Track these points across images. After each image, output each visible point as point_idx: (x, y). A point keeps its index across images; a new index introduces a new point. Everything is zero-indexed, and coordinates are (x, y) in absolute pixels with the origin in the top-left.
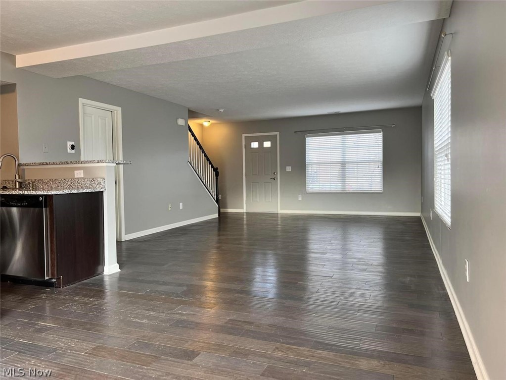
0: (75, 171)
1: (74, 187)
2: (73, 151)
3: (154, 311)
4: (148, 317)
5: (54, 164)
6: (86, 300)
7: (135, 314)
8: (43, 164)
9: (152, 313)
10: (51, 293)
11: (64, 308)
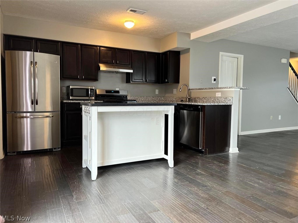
0: (216, 93)
1: (215, 102)
2: (215, 82)
3: (262, 181)
4: (258, 183)
5: (205, 89)
6: (220, 164)
7: (250, 179)
8: (200, 89)
9: (261, 181)
10: (202, 156)
11: (209, 166)
